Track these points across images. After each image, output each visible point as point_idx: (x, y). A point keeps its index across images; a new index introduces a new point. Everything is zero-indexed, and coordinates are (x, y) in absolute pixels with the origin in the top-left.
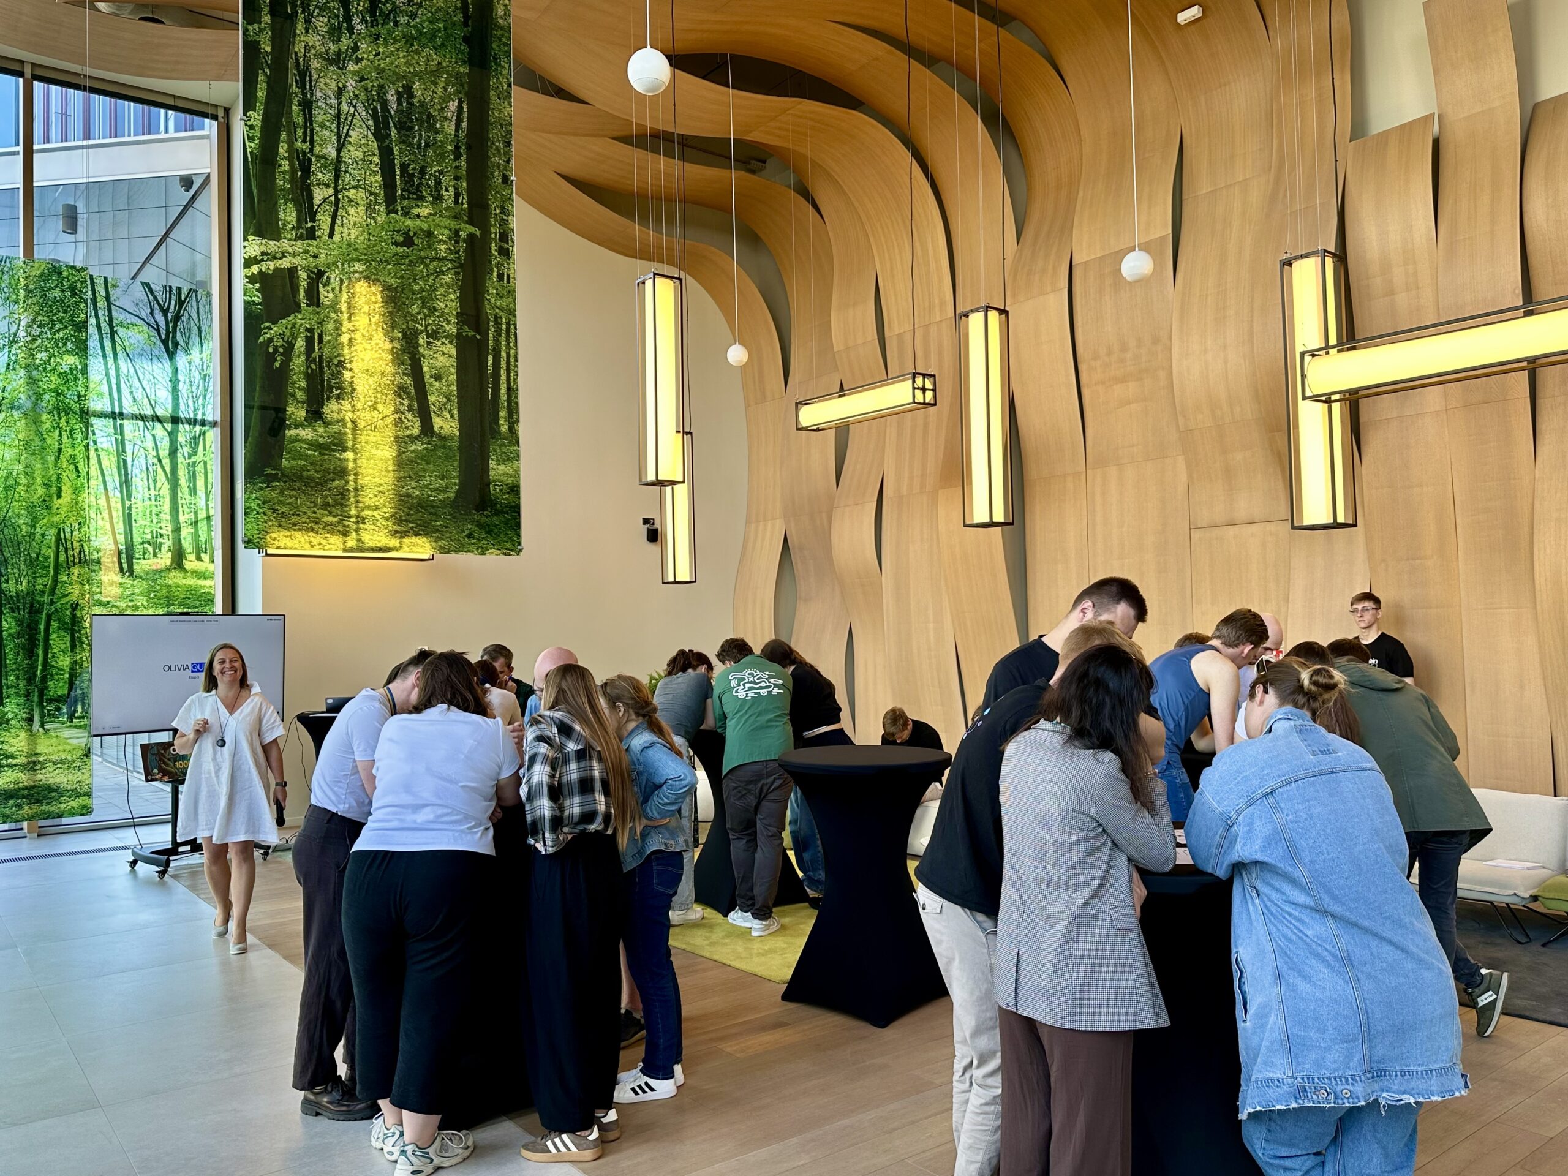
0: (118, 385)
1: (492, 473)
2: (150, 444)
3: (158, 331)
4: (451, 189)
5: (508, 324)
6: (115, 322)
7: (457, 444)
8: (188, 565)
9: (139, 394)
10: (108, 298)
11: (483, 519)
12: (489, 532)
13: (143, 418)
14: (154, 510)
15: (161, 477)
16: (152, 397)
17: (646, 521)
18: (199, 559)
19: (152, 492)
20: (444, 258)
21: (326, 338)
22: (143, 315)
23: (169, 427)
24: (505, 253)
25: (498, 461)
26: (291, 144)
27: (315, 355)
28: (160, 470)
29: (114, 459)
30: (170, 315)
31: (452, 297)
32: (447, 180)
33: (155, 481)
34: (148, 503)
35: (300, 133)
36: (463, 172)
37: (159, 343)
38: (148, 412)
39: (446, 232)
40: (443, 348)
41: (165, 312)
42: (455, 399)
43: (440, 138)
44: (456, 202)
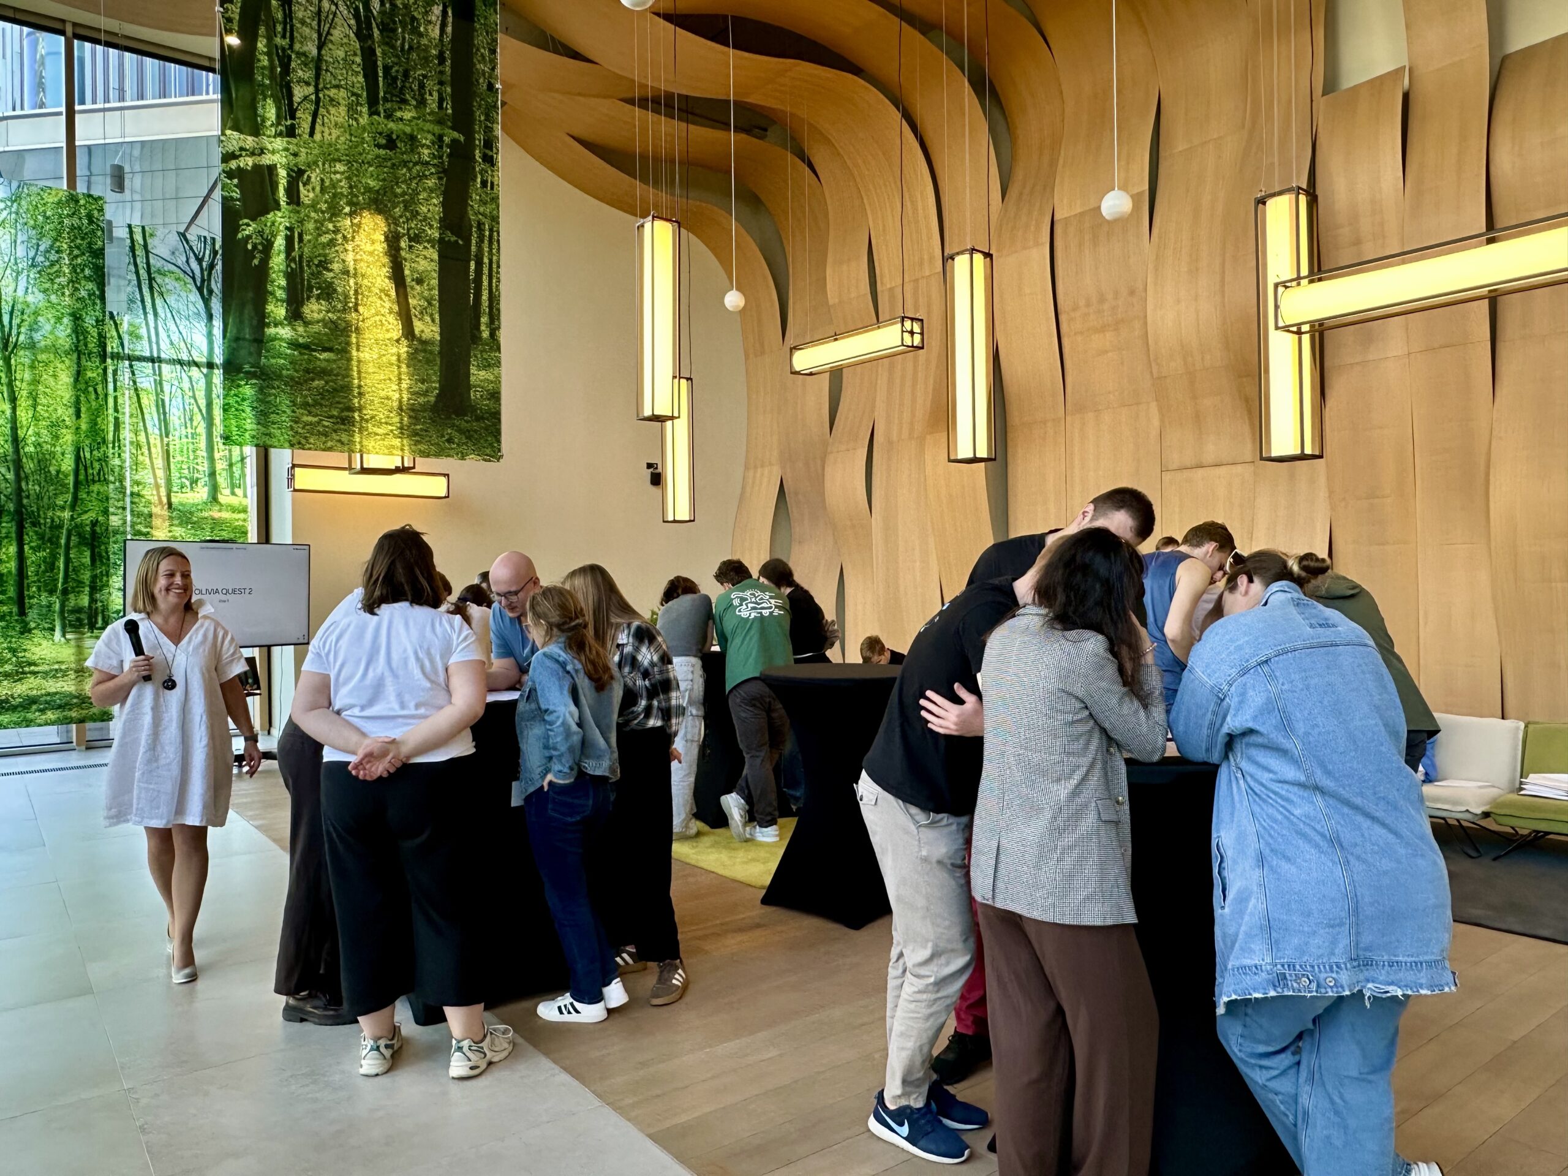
0: (156, 328)
1: (472, 379)
2: (186, 385)
3: (194, 278)
4: (435, 94)
5: (491, 230)
6: (153, 269)
7: (437, 349)
8: (221, 499)
9: (175, 337)
10: (145, 246)
11: (464, 425)
12: (469, 438)
13: (180, 362)
14: (191, 447)
15: (198, 418)
16: (189, 341)
17: (649, 466)
18: (233, 493)
19: (189, 430)
20: (427, 163)
21: (307, 238)
22: (179, 263)
23: (205, 370)
24: (490, 160)
25: (479, 368)
26: (270, 39)
27: (295, 254)
28: (196, 410)
29: (153, 398)
30: (204, 264)
31: (435, 201)
32: (429, 84)
33: (191, 420)
34: (184, 440)
35: (279, 28)
36: (447, 77)
37: (194, 289)
38: (185, 357)
39: (430, 137)
40: (425, 253)
41: (200, 261)
42: (436, 303)
43: (424, 41)
44: (440, 107)
